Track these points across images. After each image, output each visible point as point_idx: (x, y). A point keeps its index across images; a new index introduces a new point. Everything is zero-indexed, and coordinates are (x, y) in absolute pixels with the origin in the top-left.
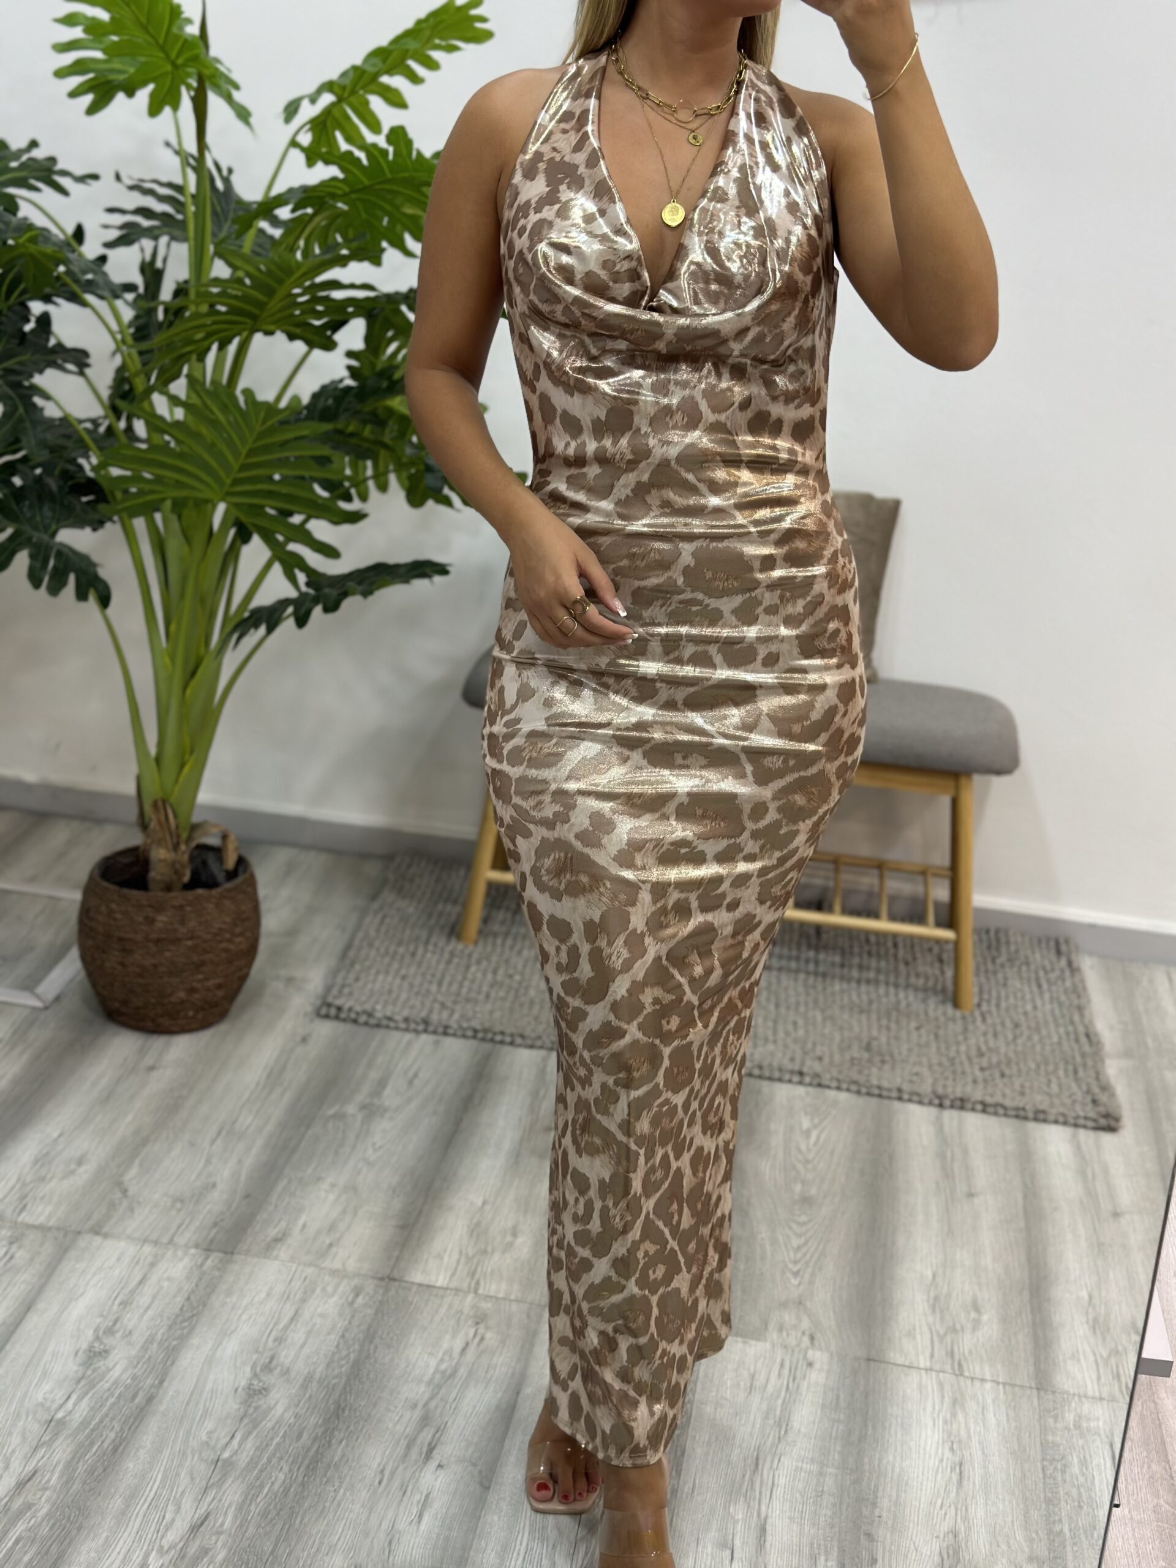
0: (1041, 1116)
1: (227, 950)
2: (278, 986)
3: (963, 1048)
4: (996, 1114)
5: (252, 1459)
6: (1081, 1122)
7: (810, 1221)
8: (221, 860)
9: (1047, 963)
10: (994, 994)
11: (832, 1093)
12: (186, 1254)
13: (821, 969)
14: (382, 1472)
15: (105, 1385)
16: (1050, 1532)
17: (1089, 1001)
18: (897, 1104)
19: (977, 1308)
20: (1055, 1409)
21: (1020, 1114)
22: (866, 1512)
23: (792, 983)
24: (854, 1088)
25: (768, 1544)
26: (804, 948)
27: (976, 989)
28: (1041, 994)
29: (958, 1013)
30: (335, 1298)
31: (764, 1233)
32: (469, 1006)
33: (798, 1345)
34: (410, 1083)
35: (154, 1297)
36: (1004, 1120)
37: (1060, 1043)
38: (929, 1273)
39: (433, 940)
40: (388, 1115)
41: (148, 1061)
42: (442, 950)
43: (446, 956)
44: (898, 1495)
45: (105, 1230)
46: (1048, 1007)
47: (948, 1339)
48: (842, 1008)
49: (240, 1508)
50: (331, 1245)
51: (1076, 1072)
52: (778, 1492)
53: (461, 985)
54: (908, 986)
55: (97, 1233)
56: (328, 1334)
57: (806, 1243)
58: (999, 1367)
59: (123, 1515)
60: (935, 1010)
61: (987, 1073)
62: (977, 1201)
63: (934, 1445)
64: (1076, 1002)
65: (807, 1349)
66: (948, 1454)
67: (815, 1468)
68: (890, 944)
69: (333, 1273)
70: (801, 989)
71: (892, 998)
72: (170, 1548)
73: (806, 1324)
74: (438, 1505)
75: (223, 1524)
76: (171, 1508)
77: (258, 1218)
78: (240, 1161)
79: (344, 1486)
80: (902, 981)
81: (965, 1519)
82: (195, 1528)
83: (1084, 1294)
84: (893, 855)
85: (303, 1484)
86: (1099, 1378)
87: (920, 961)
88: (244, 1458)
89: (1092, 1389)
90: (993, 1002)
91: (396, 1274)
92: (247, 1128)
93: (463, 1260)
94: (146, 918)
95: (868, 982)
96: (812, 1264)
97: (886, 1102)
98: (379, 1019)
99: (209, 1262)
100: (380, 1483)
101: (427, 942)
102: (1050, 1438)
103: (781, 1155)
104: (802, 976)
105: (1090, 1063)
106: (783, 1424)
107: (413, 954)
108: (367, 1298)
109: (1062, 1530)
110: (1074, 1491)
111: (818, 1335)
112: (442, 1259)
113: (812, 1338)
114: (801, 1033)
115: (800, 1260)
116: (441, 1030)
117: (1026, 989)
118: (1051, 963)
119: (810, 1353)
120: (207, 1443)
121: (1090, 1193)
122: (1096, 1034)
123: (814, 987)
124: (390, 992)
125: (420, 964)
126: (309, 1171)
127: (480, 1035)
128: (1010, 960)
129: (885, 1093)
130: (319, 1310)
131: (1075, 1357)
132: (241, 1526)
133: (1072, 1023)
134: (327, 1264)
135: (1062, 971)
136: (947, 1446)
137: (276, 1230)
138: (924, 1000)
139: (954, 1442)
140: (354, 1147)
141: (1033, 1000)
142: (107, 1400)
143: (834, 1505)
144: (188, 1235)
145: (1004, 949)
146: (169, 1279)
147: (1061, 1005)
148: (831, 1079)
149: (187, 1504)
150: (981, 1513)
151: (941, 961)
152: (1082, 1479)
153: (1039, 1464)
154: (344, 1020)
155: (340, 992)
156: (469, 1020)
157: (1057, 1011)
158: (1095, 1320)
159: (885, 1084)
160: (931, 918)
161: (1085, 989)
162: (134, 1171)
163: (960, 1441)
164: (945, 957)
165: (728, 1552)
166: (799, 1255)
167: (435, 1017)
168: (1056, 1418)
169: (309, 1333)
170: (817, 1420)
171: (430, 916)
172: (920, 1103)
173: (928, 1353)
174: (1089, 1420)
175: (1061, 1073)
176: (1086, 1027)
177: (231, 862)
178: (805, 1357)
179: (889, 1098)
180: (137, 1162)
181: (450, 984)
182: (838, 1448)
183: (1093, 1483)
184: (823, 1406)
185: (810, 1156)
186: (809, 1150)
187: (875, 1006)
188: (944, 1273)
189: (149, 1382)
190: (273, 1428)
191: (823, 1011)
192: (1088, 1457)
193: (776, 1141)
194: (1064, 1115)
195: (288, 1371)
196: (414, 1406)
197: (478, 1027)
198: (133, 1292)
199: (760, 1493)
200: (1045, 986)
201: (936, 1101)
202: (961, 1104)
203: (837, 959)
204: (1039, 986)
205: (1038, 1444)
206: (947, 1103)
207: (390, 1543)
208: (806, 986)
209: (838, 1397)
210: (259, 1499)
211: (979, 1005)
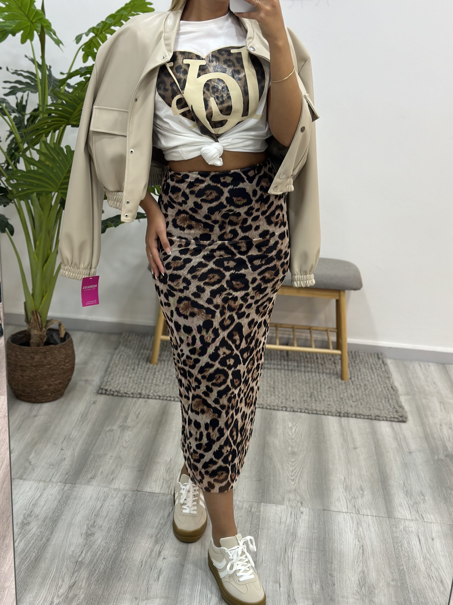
0: (377, 418)
1: (63, 369)
2: (82, 383)
3: (345, 394)
4: (360, 418)
5: (90, 561)
6: (393, 419)
7: (296, 460)
8: (59, 334)
9: (374, 362)
10: (356, 374)
11: (299, 414)
12: (56, 485)
13: (290, 368)
14: (142, 562)
15: (29, 536)
16: (399, 569)
17: (392, 375)
18: (323, 417)
19: (362, 490)
20: (395, 524)
21: (369, 418)
22: (329, 566)
23: (279, 374)
24: (306, 411)
25: (293, 581)
26: (283, 361)
27: (349, 373)
28: (374, 373)
29: (343, 382)
30: (117, 498)
31: (279, 466)
32: (157, 387)
33: (296, 506)
34: (137, 417)
35: (46, 501)
36: (365, 420)
37: (382, 391)
38: (343, 478)
39: (141, 363)
40: (130, 429)
41: (34, 413)
42: (145, 367)
43: (146, 369)
44: (340, 559)
45: (24, 477)
46: (377, 378)
47: (353, 501)
48: (299, 382)
49: (88, 579)
50: (113, 479)
51: (389, 401)
52: (295, 560)
53: (153, 380)
54: (323, 373)
55: (21, 479)
56: (116, 512)
57: (295, 468)
58: (373, 511)
59: (42, 585)
60: (334, 381)
61: (356, 403)
62: (358, 450)
63: (352, 540)
64: (387, 376)
65: (300, 507)
66: (357, 542)
67: (308, 550)
68: (315, 358)
69: (115, 490)
70: (283, 376)
71: (318, 378)
72: (62, 595)
73: (298, 498)
74: (164, 574)
75: (81, 585)
76: (60, 580)
77: (84, 470)
78: (74, 449)
79: (128, 568)
80: (321, 371)
81: (367, 566)
82: (71, 587)
83: (402, 483)
84: (314, 324)
85: (111, 569)
86: (411, 513)
87: (327, 364)
88: (87, 561)
89: (409, 517)
90: (356, 377)
91: (139, 489)
92: (76, 436)
93: (165, 482)
94: (31, 357)
95: (308, 372)
96: (298, 476)
97: (319, 416)
98: (122, 394)
99: (66, 488)
100: (141, 566)
101: (138, 364)
102: (395, 535)
103: (282, 437)
104: (283, 371)
105: (394, 397)
106: (294, 535)
107: (134, 369)
108: (129, 498)
109: (403, 569)
110: (406, 554)
111: (304, 502)
112: (156, 482)
113: (301, 503)
114: (284, 392)
115: (293, 475)
116: (146, 397)
117: (368, 372)
118: (376, 362)
119: (301, 509)
120: (72, 555)
121: (400, 446)
122: (395, 387)
123: (288, 375)
124: (126, 383)
125: (136, 373)
126: (101, 452)
127: (162, 398)
128: (360, 362)
129: (319, 413)
130: (111, 504)
131: (401, 505)
132: (89, 585)
133: (386, 383)
134: (112, 486)
135: (381, 365)
136: (357, 540)
137: (91, 475)
138: (330, 378)
139: (359, 538)
140: (118, 442)
141: (371, 375)
142: (31, 541)
143: (317, 564)
144: (57, 478)
145: (358, 358)
146: (51, 495)
147: (381, 377)
148: (298, 409)
149: (67, 579)
150: (372, 564)
151: (335, 363)
152: (409, 549)
153: (392, 544)
154: (108, 395)
155: (106, 384)
156: (157, 393)
157: (380, 379)
158: (407, 491)
159: (318, 409)
160: (331, 346)
161: (389, 371)
162: (33, 454)
163: (361, 538)
164: (336, 361)
165: (278, 584)
166: (293, 474)
167: (143, 392)
168: (396, 527)
169: (108, 512)
170: (307, 533)
171: (138, 355)
172: (332, 415)
173: (346, 506)
174: (409, 527)
175: (383, 401)
176: (391, 385)
177: (62, 335)
178: (300, 510)
179: (320, 414)
180: (33, 451)
181: (149, 379)
182: (316, 542)
183: (413, 550)
184: (308, 527)
185: (293, 437)
186: (292, 435)
187: (311, 381)
188: (348, 478)
189: (47, 533)
190: (97, 548)
191: (292, 383)
192: (410, 541)
193: (280, 432)
194: (386, 417)
195: (101, 526)
196: (152, 537)
197: (161, 395)
198: (37, 500)
199: (288, 561)
200: (375, 370)
201: (338, 414)
202: (347, 415)
203: (296, 364)
204: (372, 371)
205: (391, 537)
206: (342, 415)
207: (148, 588)
208: (285, 375)
209: (314, 524)
210: (95, 575)
211: (351, 378)
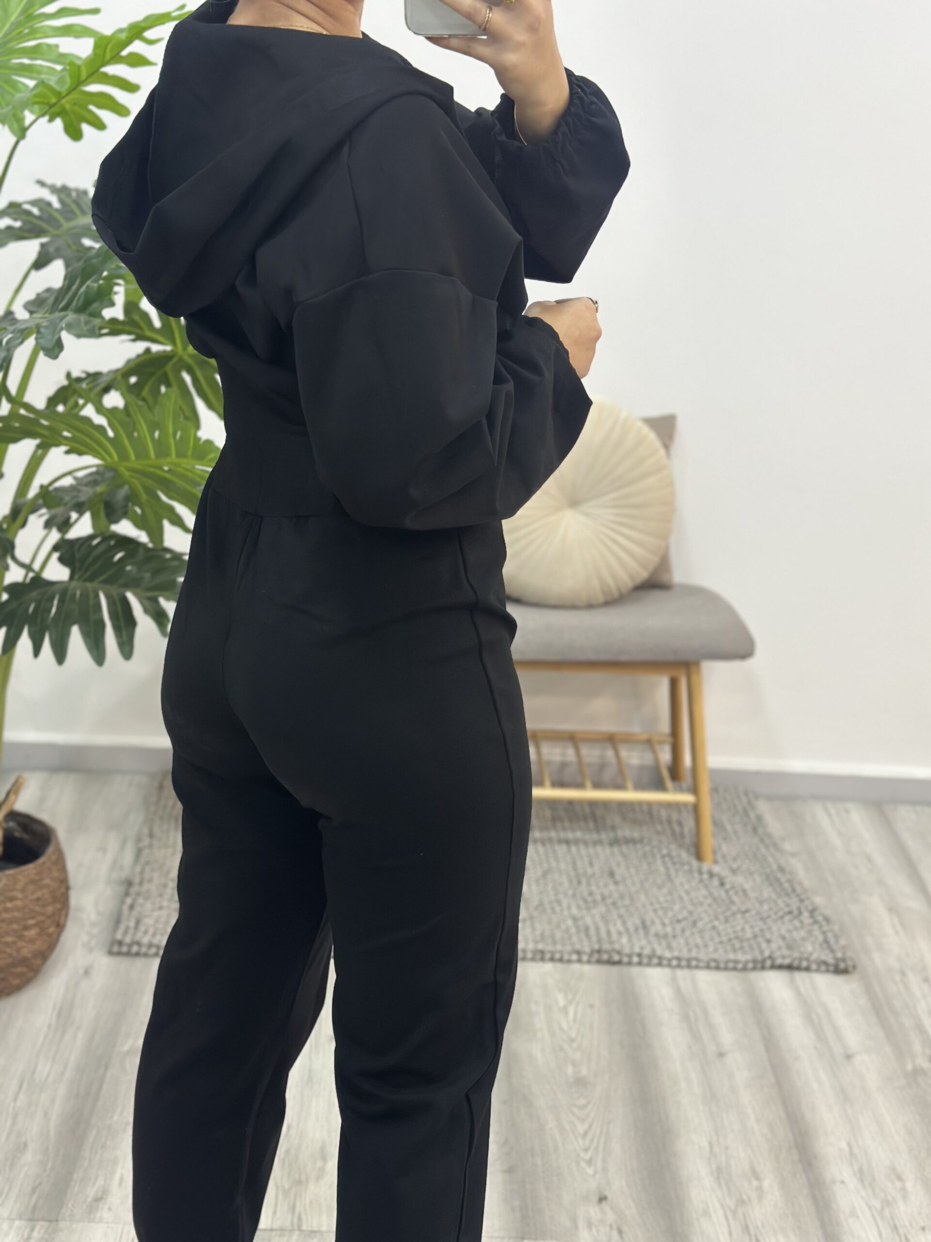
0: (760, 964)
7: (588, 1103)
11: (576, 967)
12: (10, 1228)
19: (757, 1177)
24: (594, 958)
31: (550, 1122)
38: (705, 1144)
47: (740, 1211)
57: (590, 1127)
62: (728, 1060)
73: (611, 1217)
77: (75, 1176)
78: (46, 1115)
83: (844, 1145)
86: (880, 1234)
93: (280, 1196)
96: (600, 1150)
103: (547, 1036)
111: (625, 1228)
113: (620, 1232)
115: (589, 1147)
121: (821, 1038)
129: (625, 960)
131: (853, 1214)
137: (95, 1189)
144: (10, 1205)
148: (571, 953)
158: (861, 1171)
166: (587, 1142)
173: (725, 1230)
179: (631, 964)
185: (573, 1034)
186: (570, 1028)
188: (719, 1142)
193: (540, 1022)
